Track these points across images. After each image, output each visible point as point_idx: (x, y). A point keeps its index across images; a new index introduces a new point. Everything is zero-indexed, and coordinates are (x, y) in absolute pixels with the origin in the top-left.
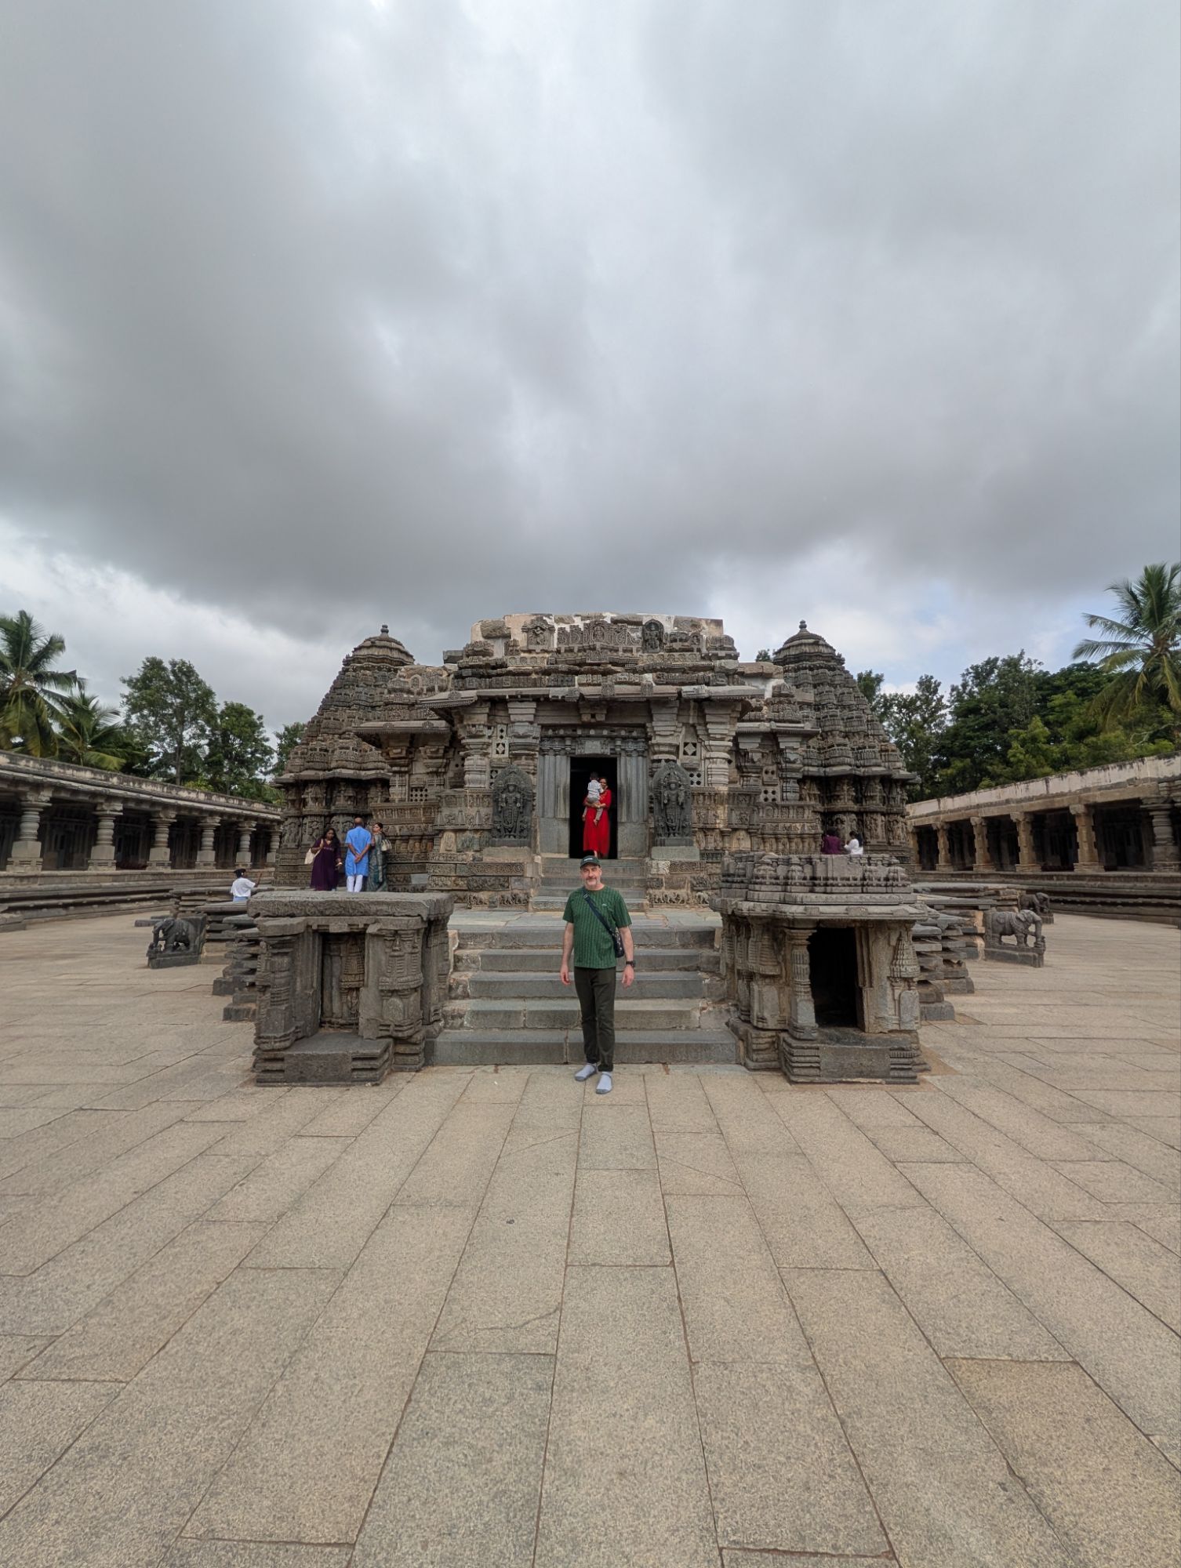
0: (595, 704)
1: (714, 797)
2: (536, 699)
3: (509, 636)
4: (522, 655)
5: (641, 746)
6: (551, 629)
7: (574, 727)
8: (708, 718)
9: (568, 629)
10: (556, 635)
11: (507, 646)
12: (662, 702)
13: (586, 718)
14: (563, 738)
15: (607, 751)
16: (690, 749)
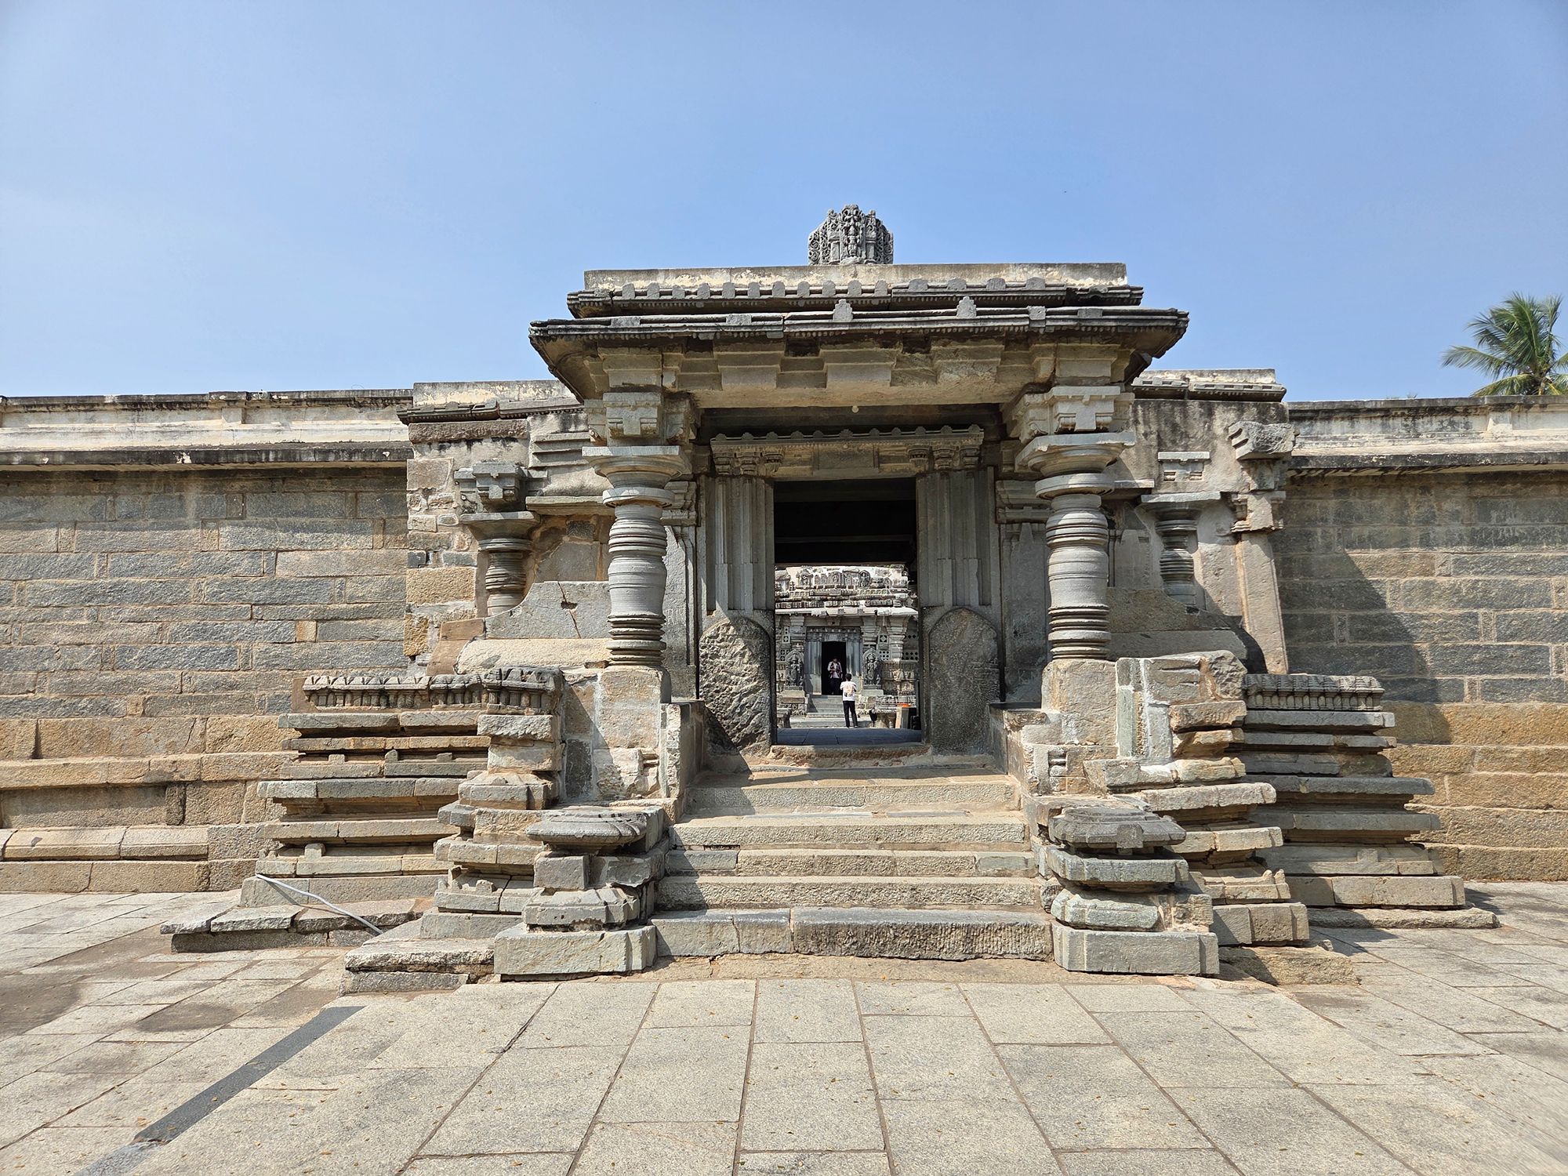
0: (834, 618)
1: (894, 665)
2: (804, 615)
3: (789, 579)
4: (797, 590)
5: (857, 637)
6: (812, 576)
7: (824, 628)
8: (892, 624)
9: (820, 576)
10: (813, 579)
11: (788, 584)
12: (868, 617)
13: (830, 624)
14: (818, 633)
15: (841, 640)
16: (883, 639)
